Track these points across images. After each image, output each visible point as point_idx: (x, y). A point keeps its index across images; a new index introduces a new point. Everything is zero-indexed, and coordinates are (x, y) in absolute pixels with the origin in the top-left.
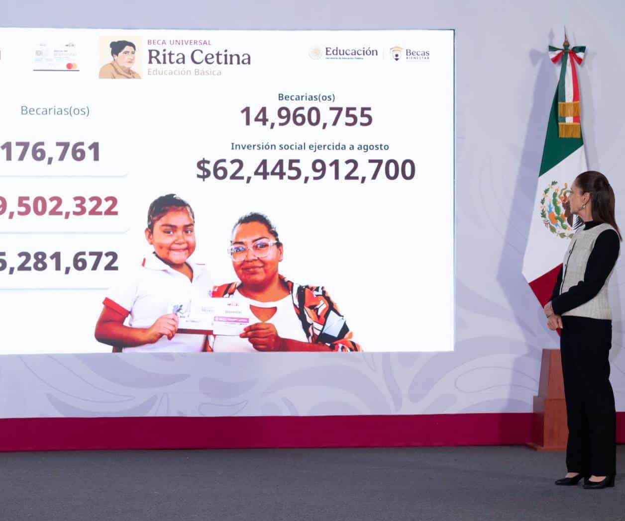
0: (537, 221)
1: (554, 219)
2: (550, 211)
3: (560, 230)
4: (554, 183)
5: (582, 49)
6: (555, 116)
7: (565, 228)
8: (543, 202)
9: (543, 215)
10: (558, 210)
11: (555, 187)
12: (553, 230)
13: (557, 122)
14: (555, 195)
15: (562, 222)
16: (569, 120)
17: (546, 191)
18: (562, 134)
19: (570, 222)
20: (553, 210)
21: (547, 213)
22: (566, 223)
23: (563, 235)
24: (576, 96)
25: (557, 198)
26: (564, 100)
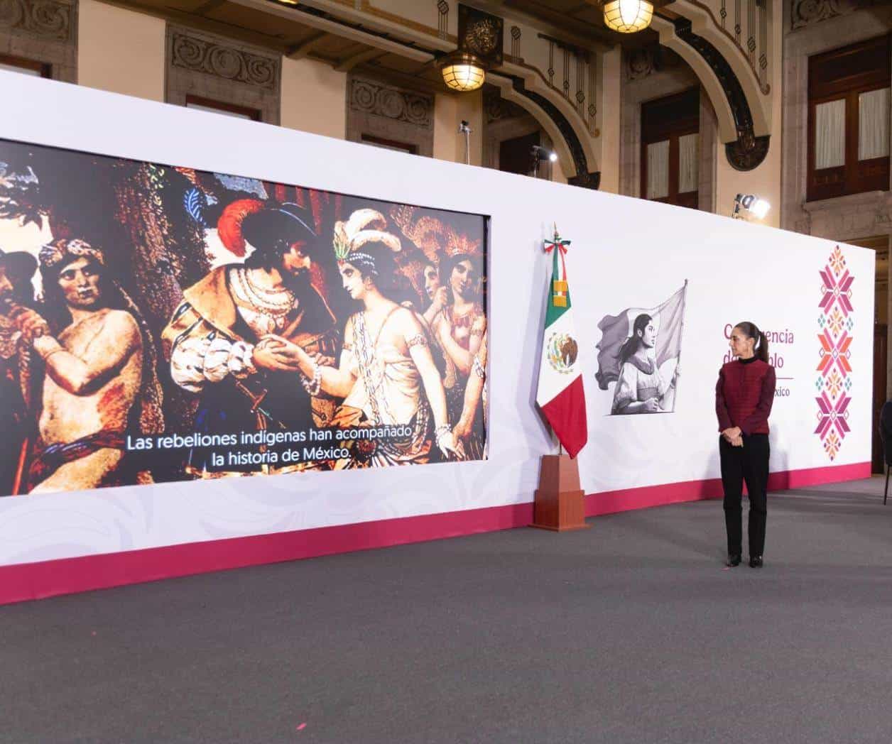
0: (545, 363)
1: (556, 360)
2: (552, 354)
3: (559, 368)
4: (555, 334)
5: (568, 243)
6: (552, 291)
7: (562, 366)
8: (548, 348)
9: (549, 358)
10: (557, 353)
11: (555, 337)
12: (555, 368)
13: (553, 294)
14: (555, 342)
15: (560, 361)
16: (560, 294)
17: (550, 340)
18: (556, 304)
19: (565, 362)
20: (555, 354)
21: (551, 357)
22: (562, 363)
23: (561, 372)
24: (565, 278)
25: (557, 345)
26: (557, 279)
